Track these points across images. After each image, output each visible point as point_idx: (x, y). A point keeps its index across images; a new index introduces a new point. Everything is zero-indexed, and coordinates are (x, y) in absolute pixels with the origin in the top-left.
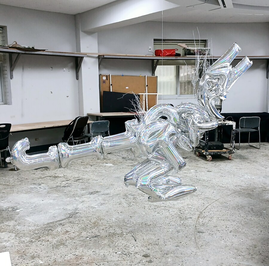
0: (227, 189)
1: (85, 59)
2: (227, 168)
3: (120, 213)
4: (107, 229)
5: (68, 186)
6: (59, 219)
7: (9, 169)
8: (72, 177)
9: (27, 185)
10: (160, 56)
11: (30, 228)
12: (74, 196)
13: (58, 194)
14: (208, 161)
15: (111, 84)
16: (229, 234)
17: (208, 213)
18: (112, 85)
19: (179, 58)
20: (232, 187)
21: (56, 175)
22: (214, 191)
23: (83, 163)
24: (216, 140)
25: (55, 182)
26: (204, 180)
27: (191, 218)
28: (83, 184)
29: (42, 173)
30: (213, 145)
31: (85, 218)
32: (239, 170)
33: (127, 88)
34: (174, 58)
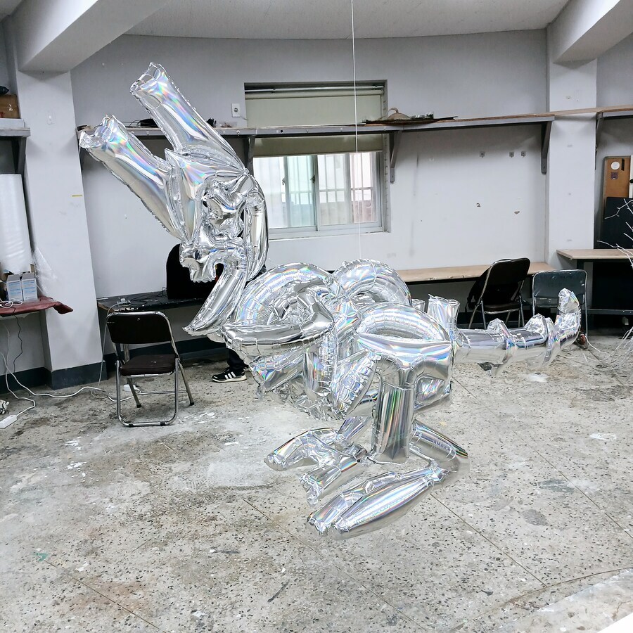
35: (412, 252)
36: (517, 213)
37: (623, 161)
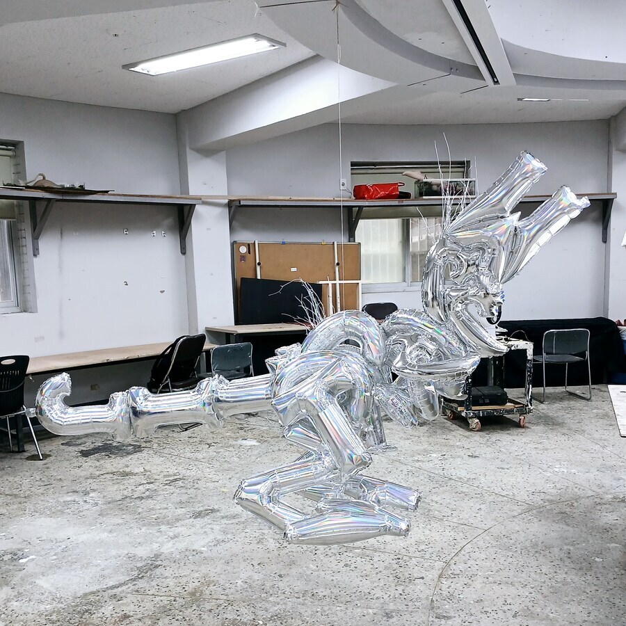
0: (513, 500)
1: (199, 209)
2: (514, 448)
3: (256, 567)
4: (220, 608)
5: (148, 497)
6: (111, 584)
7: (27, 454)
8: (162, 475)
9: (57, 495)
10: (364, 198)
11: (42, 607)
12: (159, 521)
13: (124, 516)
14: (471, 430)
15: (258, 261)
16: (512, 620)
17: (463, 565)
18: (259, 264)
19: (406, 202)
20: (523, 496)
21: (127, 470)
22: (482, 506)
23: (191, 440)
24: (491, 382)
25: (122, 487)
26: (461, 478)
27: (423, 578)
28: (183, 491)
29: (98, 464)
30: (484, 395)
31: (174, 580)
32: (541, 452)
33: (294, 270)
34: (395, 202)
35: (61, 335)
36: (162, 292)
37: (249, 245)
